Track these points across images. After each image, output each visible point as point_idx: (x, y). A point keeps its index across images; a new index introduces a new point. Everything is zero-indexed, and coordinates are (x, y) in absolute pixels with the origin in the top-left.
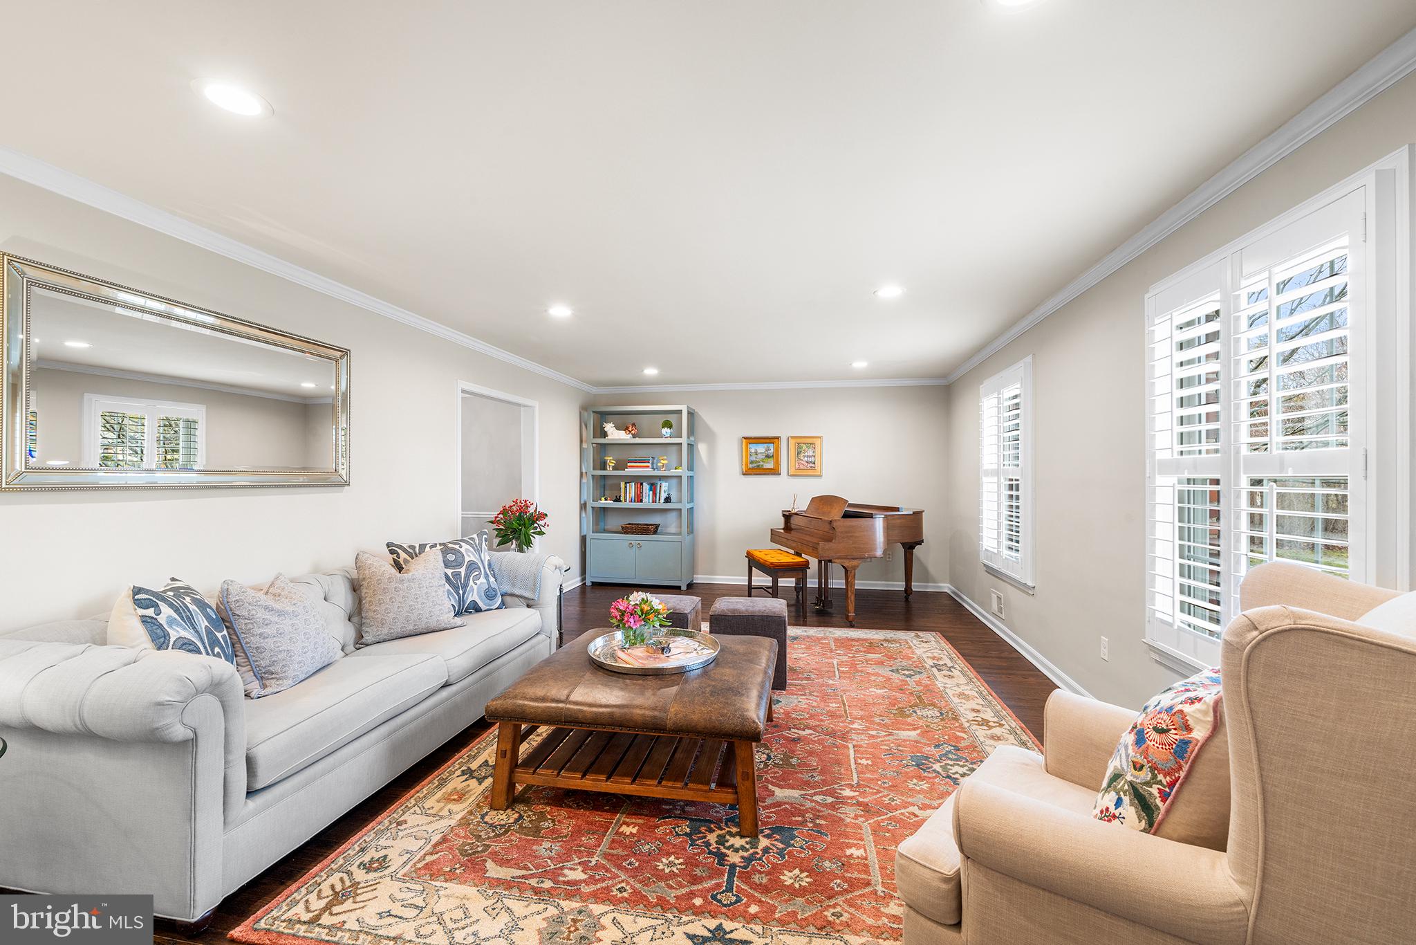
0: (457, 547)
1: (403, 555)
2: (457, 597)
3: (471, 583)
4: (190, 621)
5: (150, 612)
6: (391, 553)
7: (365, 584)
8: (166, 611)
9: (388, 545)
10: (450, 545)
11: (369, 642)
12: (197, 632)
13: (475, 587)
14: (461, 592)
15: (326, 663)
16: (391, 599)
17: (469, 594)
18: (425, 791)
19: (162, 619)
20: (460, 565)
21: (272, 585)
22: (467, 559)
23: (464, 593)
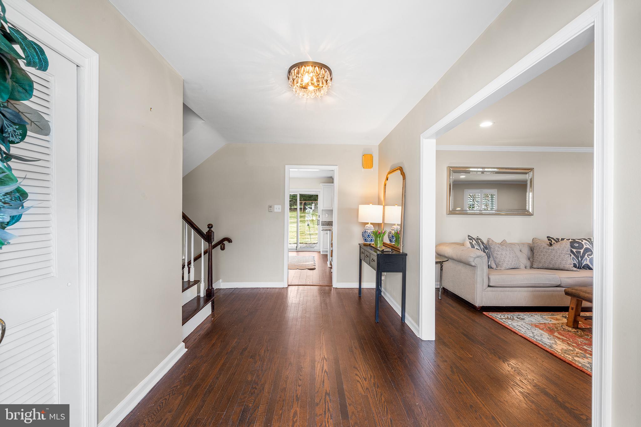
0: (580, 241)
1: (553, 241)
2: (577, 261)
3: (586, 256)
4: (479, 245)
5: (471, 241)
6: (549, 240)
7: (535, 248)
8: (474, 242)
9: (548, 237)
10: (577, 240)
11: (535, 267)
12: (480, 248)
13: (588, 259)
14: (580, 259)
15: (516, 267)
16: (544, 254)
17: (584, 261)
18: (545, 314)
19: (473, 243)
20: (581, 248)
21: (502, 242)
22: (585, 247)
23: (581, 260)
